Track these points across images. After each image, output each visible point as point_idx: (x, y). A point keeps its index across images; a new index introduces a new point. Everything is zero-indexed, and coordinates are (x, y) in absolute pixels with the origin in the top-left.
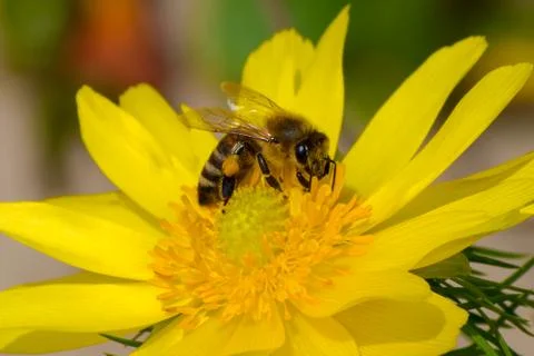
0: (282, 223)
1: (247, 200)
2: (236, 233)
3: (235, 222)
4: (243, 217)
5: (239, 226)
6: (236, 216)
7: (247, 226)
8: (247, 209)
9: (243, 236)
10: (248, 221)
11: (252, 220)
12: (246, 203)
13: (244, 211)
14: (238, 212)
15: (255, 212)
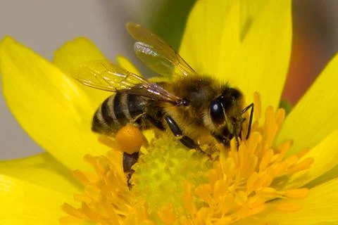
0: (207, 174)
1: (166, 147)
2: (154, 185)
3: (153, 172)
4: (162, 166)
5: (158, 177)
6: (154, 166)
7: (166, 177)
8: (167, 157)
9: (162, 188)
10: (167, 170)
11: (172, 170)
12: (166, 152)
13: (163, 160)
14: (157, 161)
15: (175, 161)
